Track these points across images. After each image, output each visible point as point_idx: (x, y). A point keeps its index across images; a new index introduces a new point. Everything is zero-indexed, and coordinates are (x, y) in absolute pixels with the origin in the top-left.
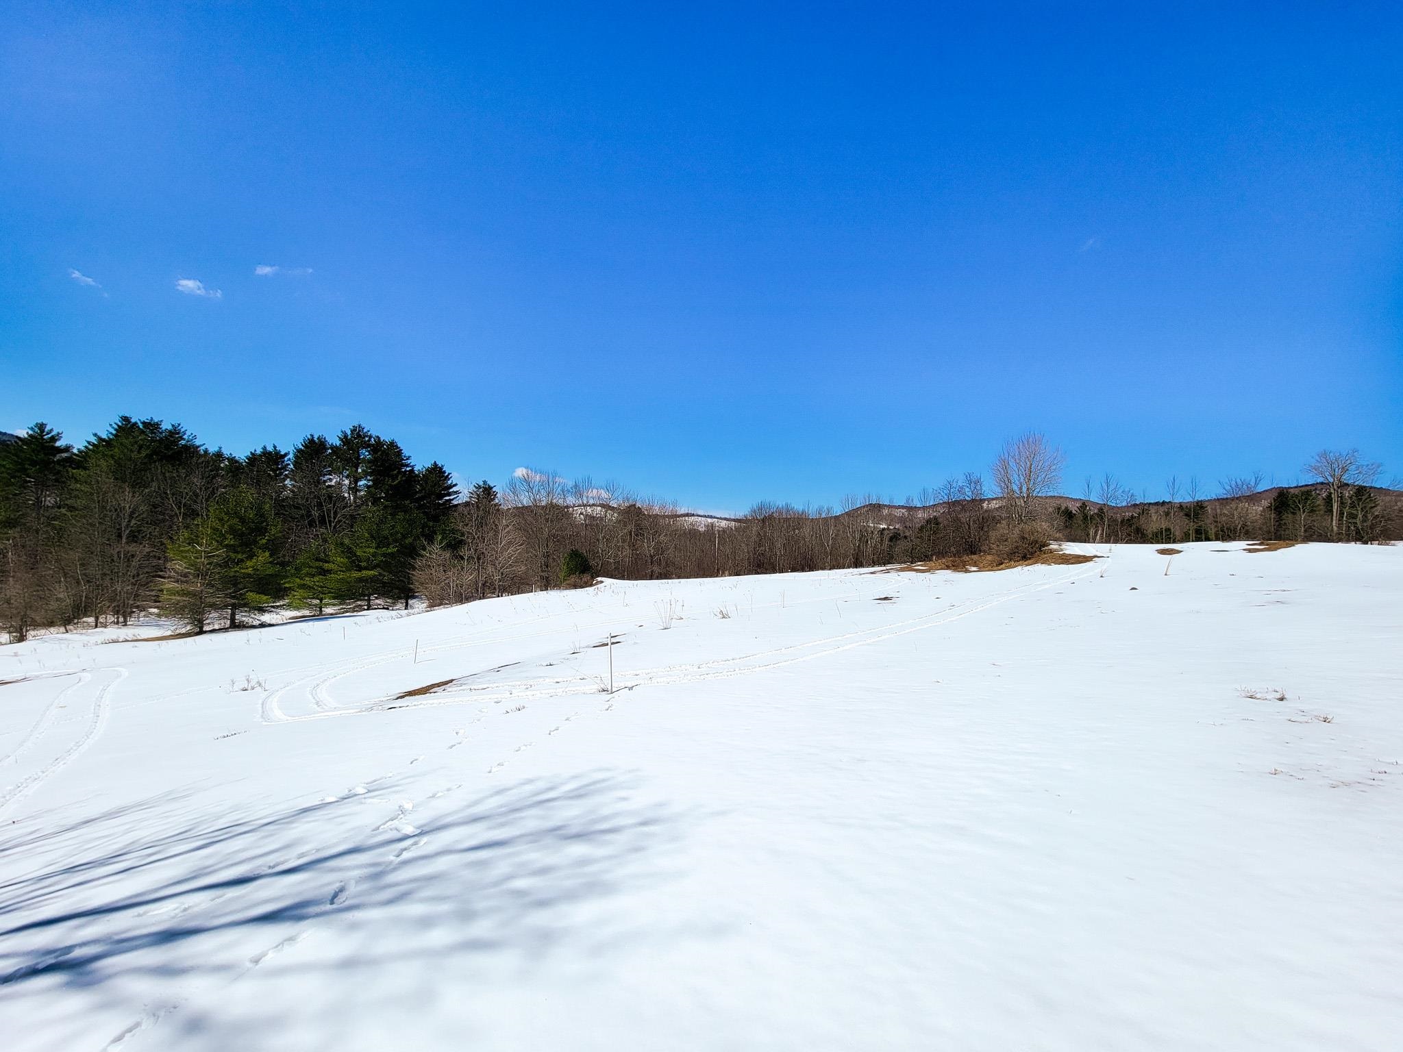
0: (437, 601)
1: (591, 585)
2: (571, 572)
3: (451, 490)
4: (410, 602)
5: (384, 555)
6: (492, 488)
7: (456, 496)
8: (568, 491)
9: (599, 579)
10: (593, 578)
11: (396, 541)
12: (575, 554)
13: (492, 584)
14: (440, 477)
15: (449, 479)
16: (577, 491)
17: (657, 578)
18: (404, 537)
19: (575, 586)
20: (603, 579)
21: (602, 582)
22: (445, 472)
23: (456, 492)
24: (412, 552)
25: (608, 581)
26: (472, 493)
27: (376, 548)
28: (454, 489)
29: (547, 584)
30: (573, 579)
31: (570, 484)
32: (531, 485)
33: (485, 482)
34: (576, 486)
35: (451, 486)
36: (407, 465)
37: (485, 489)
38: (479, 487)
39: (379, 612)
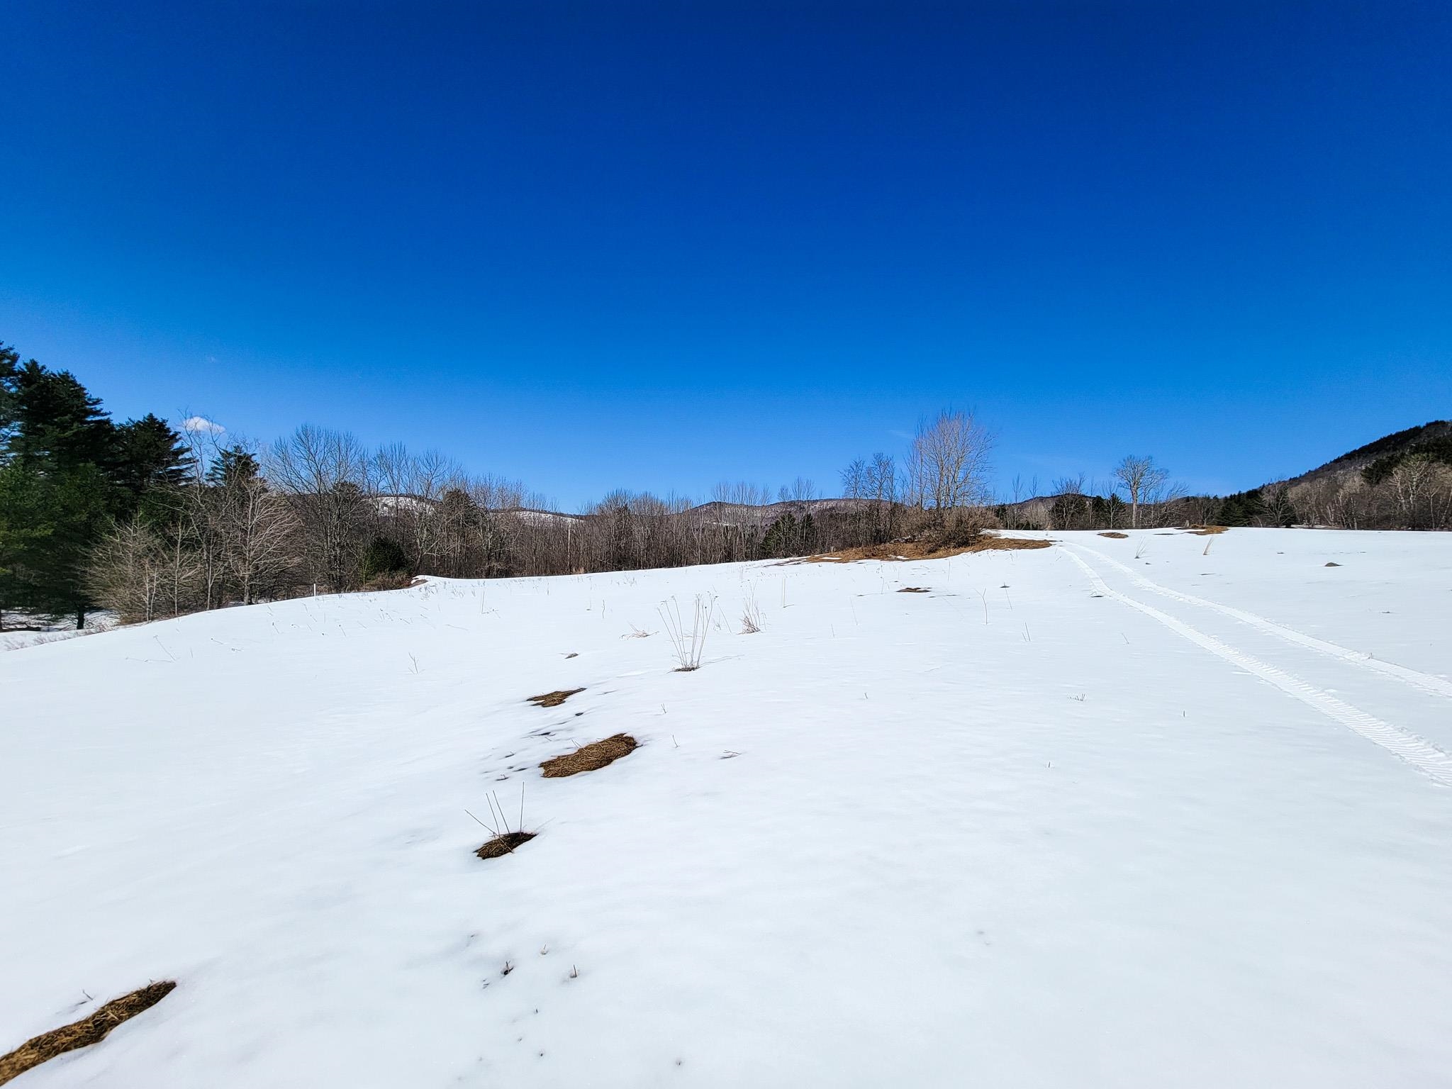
0: (133, 614)
1: (409, 585)
2: (377, 568)
3: (180, 457)
4: (87, 616)
5: (25, 540)
6: (251, 457)
7: (189, 465)
8: (370, 463)
9: (420, 577)
10: (411, 575)
11: (52, 517)
12: (382, 545)
13: (237, 584)
14: (161, 438)
15: (177, 441)
16: (385, 462)
17: (496, 577)
18: (68, 511)
19: (383, 587)
20: (426, 577)
21: (425, 581)
22: (168, 431)
23: (189, 460)
24: (89, 535)
25: (432, 580)
26: (216, 463)
27: (9, 529)
28: (187, 455)
29: (339, 585)
30: (380, 578)
31: (373, 453)
32: (312, 451)
33: (237, 448)
34: (381, 456)
35: (181, 451)
36: (97, 413)
37: (240, 458)
38: (227, 455)
39: (25, 635)
